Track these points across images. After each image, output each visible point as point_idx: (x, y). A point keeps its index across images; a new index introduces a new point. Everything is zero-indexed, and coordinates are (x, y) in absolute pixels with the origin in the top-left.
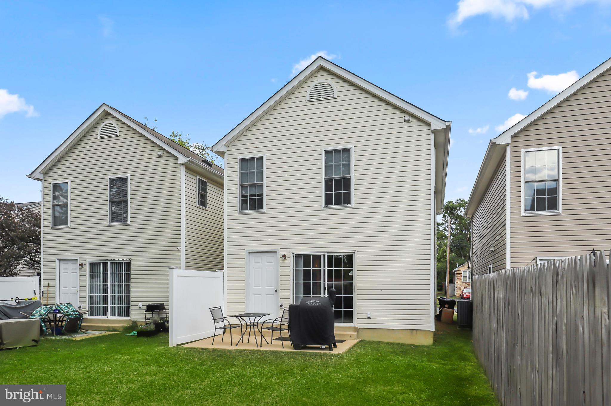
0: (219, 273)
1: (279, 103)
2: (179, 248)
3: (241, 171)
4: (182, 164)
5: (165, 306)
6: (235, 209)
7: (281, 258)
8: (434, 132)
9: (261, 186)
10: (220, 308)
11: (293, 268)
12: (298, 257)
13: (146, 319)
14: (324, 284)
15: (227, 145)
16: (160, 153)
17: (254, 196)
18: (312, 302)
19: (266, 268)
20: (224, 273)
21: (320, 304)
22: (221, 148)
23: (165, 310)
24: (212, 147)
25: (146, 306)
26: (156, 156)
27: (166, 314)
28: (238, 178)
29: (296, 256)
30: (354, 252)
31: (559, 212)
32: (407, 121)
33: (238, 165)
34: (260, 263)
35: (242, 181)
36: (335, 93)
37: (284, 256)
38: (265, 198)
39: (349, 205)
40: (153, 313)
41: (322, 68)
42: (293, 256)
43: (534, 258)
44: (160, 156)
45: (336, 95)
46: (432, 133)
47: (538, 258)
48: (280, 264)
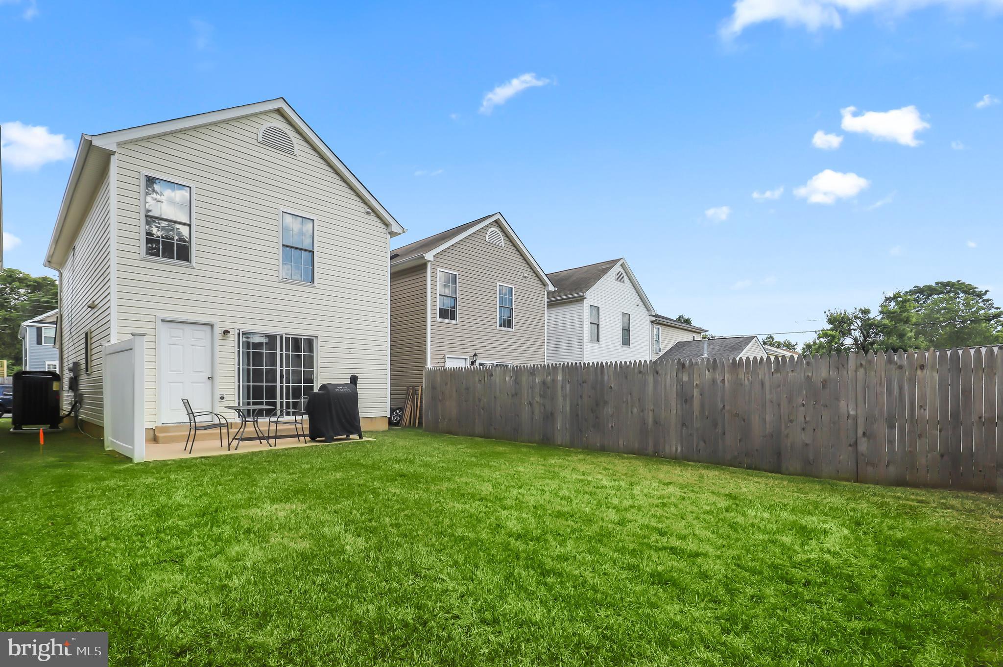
6: (135, 249)
7: (220, 335)
11: (239, 348)
12: (245, 334)
14: (281, 371)
15: (118, 144)
17: (171, 238)
18: (341, 389)
19: (191, 346)
21: (349, 390)
28: (142, 203)
29: (242, 333)
30: (316, 337)
31: (457, 322)
32: (368, 213)
33: (142, 183)
34: (179, 337)
36: (296, 149)
37: (226, 332)
38: (194, 246)
39: (314, 284)
41: (279, 112)
42: (239, 333)
43: (444, 355)
45: (296, 152)
46: (389, 233)
47: (447, 356)
48: (218, 342)
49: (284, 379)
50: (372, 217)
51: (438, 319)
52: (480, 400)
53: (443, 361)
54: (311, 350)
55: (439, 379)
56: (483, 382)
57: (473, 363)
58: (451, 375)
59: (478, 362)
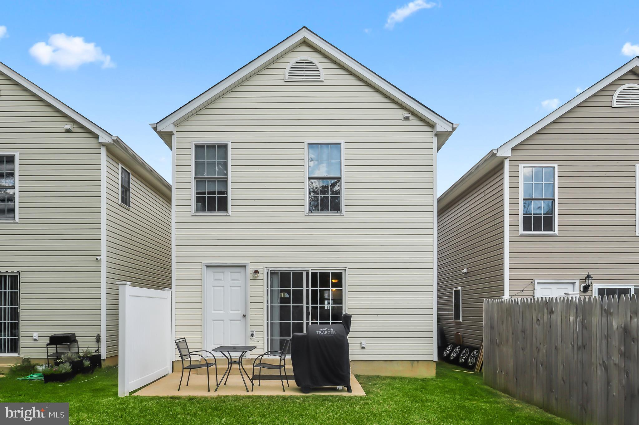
0: (165, 293)
1: (248, 78)
2: (98, 258)
3: (196, 160)
4: (103, 145)
5: (76, 338)
6: (188, 208)
7: (252, 275)
8: (437, 135)
9: (224, 181)
10: (184, 339)
11: (268, 287)
12: (273, 273)
13: (48, 356)
14: (308, 308)
15: (176, 124)
16: (69, 126)
17: (214, 193)
18: (324, 331)
19: (230, 287)
20: (171, 292)
21: (334, 333)
22: (167, 127)
23: (77, 343)
24: (157, 123)
25: (49, 338)
26: (63, 130)
27: (78, 347)
28: (192, 168)
29: (271, 272)
30: (345, 270)
31: (555, 233)
32: (407, 119)
33: (193, 151)
34: (221, 280)
35: (197, 173)
36: (322, 75)
37: (256, 272)
38: (230, 197)
39: (339, 213)
40: (57, 348)
41: (305, 43)
42: (268, 273)
43: (532, 280)
44: (68, 131)
45: (322, 77)
46: (436, 135)
47: (536, 281)
48: (250, 282)
49: (310, 316)
50: (414, 122)
51: (521, 232)
52: (538, 350)
53: (530, 287)
54: (339, 284)
55: (496, 315)
56: (542, 322)
57: (586, 289)
58: (507, 310)
59: (595, 287)
